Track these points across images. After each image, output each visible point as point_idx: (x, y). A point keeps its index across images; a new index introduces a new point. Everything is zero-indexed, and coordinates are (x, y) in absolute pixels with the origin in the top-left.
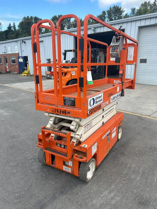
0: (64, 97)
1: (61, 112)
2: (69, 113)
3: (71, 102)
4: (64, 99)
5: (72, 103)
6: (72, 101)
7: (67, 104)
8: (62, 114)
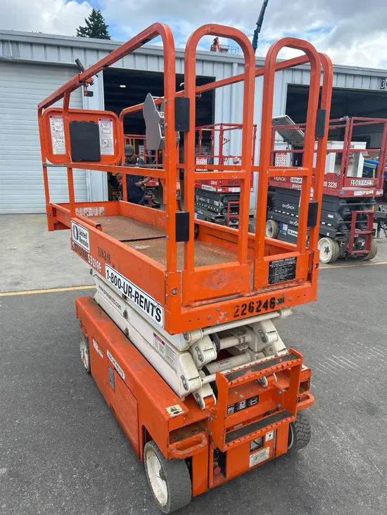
0: (270, 263)
1: (261, 308)
2: (281, 301)
3: (286, 270)
4: (270, 267)
5: (289, 272)
6: (290, 268)
7: (276, 279)
8: (263, 310)
